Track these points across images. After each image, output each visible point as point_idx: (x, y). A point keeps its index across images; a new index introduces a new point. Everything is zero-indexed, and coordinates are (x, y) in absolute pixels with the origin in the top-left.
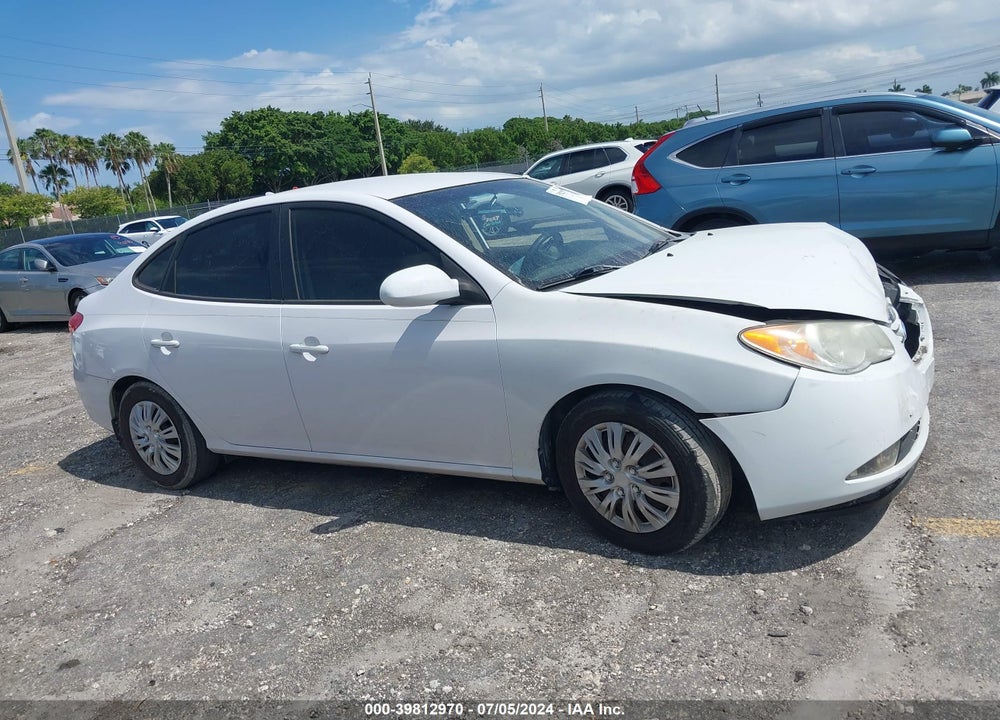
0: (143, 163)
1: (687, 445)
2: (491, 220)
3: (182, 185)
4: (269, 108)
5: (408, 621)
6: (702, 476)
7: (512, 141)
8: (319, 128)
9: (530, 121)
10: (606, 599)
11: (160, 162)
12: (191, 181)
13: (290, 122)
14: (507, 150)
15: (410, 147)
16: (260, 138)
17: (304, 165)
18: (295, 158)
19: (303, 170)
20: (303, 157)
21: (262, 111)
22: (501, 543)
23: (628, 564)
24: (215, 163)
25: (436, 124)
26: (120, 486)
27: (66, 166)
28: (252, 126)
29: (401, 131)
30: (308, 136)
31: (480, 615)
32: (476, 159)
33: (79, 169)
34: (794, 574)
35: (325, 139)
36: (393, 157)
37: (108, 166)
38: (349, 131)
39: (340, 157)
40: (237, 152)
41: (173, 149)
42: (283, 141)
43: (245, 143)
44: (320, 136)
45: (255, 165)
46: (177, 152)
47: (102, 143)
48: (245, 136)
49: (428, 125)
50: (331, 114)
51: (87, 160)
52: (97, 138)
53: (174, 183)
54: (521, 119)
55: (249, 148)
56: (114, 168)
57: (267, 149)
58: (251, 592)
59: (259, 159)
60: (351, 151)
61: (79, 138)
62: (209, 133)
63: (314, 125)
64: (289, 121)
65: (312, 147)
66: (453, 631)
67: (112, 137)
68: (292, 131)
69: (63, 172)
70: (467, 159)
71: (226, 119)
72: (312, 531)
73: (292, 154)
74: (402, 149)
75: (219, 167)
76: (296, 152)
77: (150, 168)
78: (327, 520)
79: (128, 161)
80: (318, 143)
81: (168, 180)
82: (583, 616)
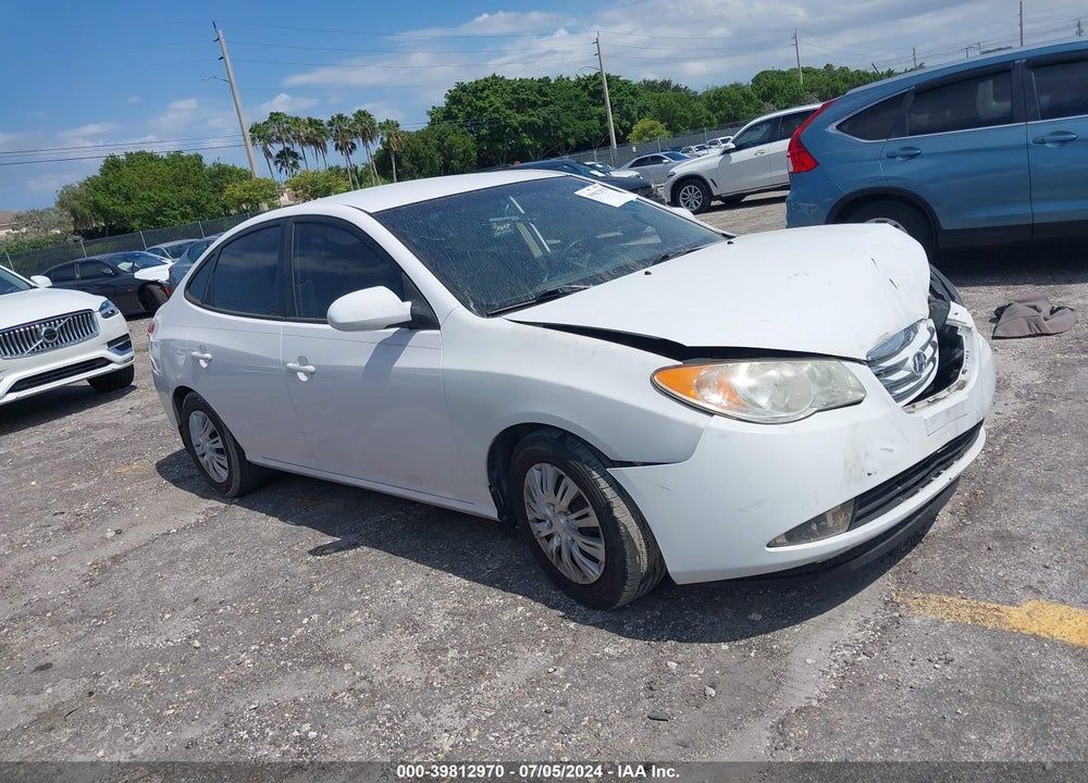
0: (369, 142)
1: (604, 494)
2: (502, 228)
3: (407, 164)
4: (494, 77)
5: (327, 658)
6: (619, 529)
7: (759, 97)
8: (546, 95)
9: (784, 73)
10: (516, 655)
11: (385, 139)
12: (415, 159)
13: (514, 91)
14: (752, 109)
15: (643, 111)
16: (483, 110)
17: (530, 137)
18: (520, 130)
19: (528, 142)
20: (529, 127)
21: (486, 80)
22: (463, 580)
23: (563, 617)
24: (439, 139)
25: (674, 83)
26: (189, 491)
27: (297, 148)
28: (475, 97)
29: (634, 94)
30: (533, 105)
31: (392, 659)
32: (715, 120)
33: (309, 151)
34: (725, 647)
35: (552, 107)
36: (625, 122)
37: (337, 147)
38: (577, 96)
39: (567, 126)
40: (461, 126)
41: (398, 125)
42: (508, 112)
43: (469, 115)
44: (546, 104)
45: (480, 139)
46: (401, 128)
47: (331, 124)
48: (469, 108)
49: (666, 85)
50: (560, 79)
51: (316, 141)
52: (326, 119)
53: (398, 161)
54: (773, 72)
55: (473, 119)
56: (342, 149)
57: (490, 121)
58: (221, 611)
59: (484, 132)
60: (579, 118)
61: (310, 119)
62: (434, 108)
63: (538, 93)
64: (513, 89)
65: (537, 117)
66: (358, 673)
67: (340, 117)
68: (517, 100)
69: (295, 155)
70: (705, 120)
71: (450, 91)
72: (310, 552)
73: (517, 124)
74: (635, 113)
75: (443, 141)
76: (520, 123)
77: (376, 146)
78: (329, 540)
79: (355, 141)
80: (544, 112)
81: (393, 158)
82: (482, 673)
